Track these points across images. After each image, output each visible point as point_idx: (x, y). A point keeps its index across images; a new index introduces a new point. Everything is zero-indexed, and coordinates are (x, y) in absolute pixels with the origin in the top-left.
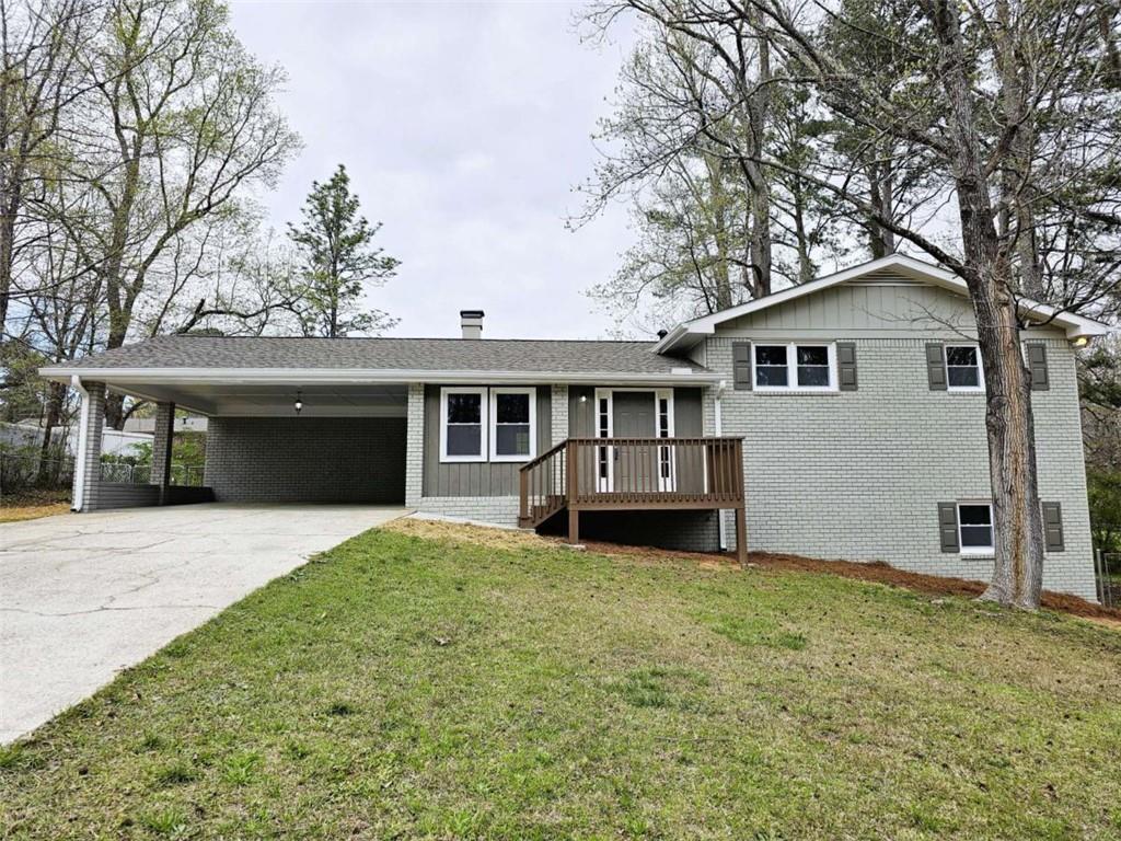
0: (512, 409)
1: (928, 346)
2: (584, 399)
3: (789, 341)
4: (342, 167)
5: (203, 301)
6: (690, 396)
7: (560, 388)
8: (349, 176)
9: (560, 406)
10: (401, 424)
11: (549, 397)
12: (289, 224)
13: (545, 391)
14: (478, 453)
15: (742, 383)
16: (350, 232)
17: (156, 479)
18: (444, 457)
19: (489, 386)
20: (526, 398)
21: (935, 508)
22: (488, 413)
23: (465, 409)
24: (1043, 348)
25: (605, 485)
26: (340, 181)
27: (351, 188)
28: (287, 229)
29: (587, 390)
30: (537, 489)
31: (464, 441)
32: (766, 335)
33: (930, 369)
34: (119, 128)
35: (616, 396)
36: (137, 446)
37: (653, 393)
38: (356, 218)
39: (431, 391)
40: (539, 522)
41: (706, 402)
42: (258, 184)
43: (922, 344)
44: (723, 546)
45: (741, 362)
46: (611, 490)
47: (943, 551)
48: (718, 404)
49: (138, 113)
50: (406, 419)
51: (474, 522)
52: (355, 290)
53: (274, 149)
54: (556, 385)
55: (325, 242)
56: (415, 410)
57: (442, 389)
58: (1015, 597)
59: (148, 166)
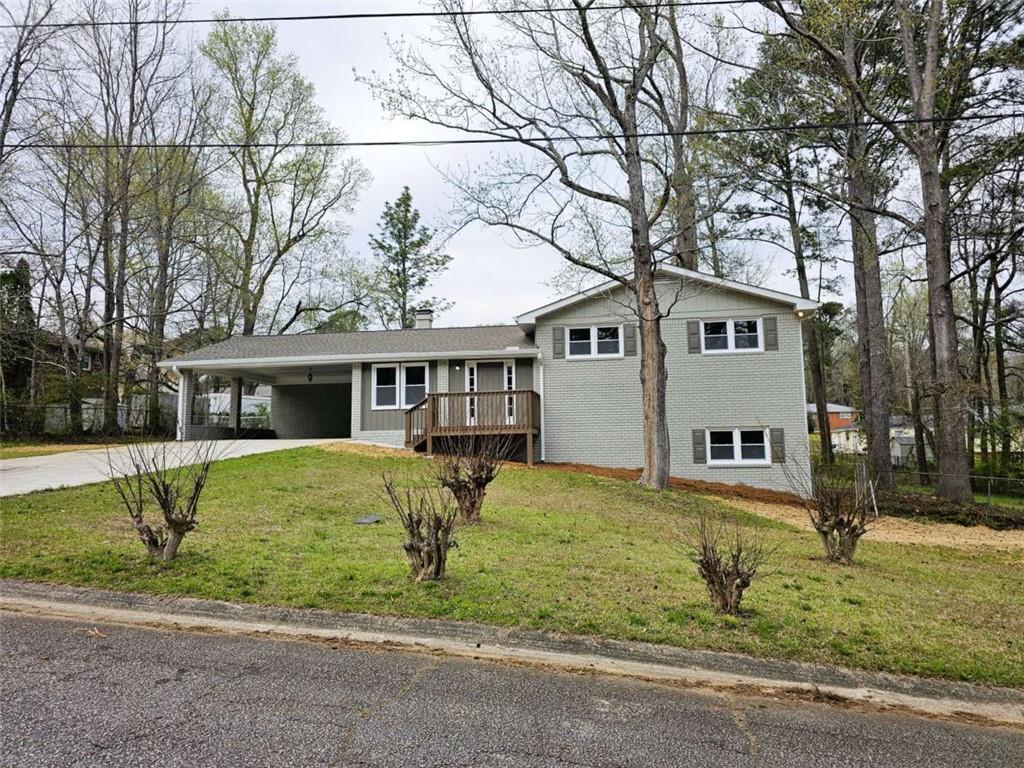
0: (415, 375)
1: (688, 323)
2: (458, 368)
3: (591, 324)
4: (407, 188)
5: (300, 303)
6: (525, 363)
7: (443, 362)
8: (412, 195)
9: (443, 373)
10: (348, 387)
11: (436, 367)
12: (371, 236)
13: (434, 364)
14: (394, 403)
15: (559, 354)
16: (416, 238)
17: (232, 424)
18: (374, 407)
19: (400, 362)
20: (423, 368)
21: (690, 433)
22: (401, 378)
23: (386, 376)
24: (775, 319)
25: (471, 422)
26: (406, 199)
27: (414, 205)
28: (369, 239)
29: (460, 362)
30: (419, 425)
31: (387, 397)
32: (577, 321)
33: (689, 338)
34: (246, 182)
35: (479, 365)
36: (257, 406)
37: (502, 363)
38: (418, 226)
39: (366, 367)
40: (417, 444)
41: (535, 366)
42: (342, 211)
43: (684, 321)
44: (543, 459)
45: (558, 340)
46: (472, 424)
47: (695, 462)
48: (541, 368)
49: (256, 171)
50: (350, 384)
51: (378, 444)
52: (422, 282)
53: (351, 184)
54: (440, 360)
55: (395, 248)
56: (356, 378)
57: (373, 365)
58: (648, 481)
59: (264, 209)
